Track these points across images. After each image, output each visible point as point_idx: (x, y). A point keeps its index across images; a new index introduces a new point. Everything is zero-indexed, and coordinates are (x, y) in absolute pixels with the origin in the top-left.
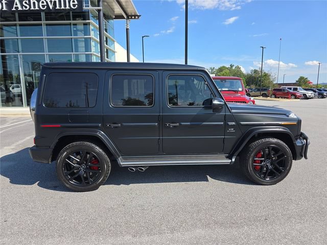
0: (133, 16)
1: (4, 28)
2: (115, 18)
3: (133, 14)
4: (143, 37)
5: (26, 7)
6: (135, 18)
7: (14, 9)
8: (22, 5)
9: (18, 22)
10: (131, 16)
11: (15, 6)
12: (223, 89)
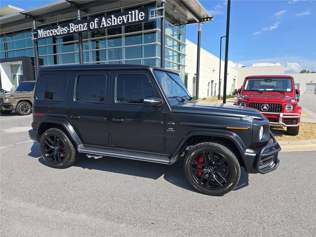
0: (206, 18)
1: (100, 41)
2: (187, 24)
3: (206, 17)
4: (221, 38)
5: (109, 24)
6: (207, 20)
7: (101, 27)
8: (107, 23)
9: (107, 36)
10: (204, 19)
11: (102, 24)
12: (267, 90)
